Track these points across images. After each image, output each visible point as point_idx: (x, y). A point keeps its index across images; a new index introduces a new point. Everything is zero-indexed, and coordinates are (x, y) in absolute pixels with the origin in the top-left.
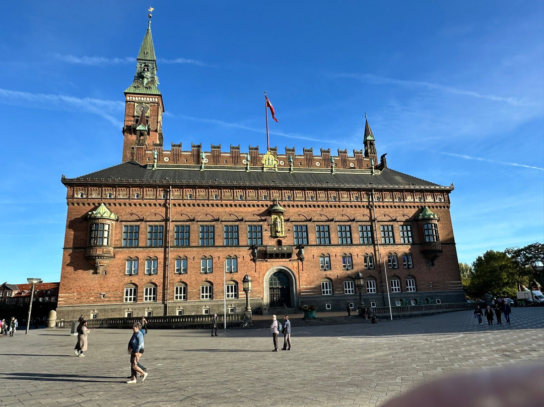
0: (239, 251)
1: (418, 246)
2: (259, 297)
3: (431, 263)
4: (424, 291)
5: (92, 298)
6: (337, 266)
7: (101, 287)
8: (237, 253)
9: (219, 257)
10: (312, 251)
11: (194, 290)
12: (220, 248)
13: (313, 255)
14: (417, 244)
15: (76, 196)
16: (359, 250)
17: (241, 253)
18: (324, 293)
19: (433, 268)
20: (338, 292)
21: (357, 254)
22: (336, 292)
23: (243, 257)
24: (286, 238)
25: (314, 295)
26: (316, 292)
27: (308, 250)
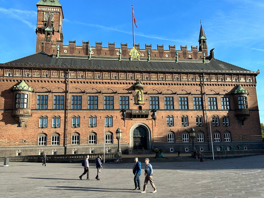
2: (126, 143)
3: (241, 123)
4: (236, 141)
6: (178, 123)
7: (23, 136)
8: (112, 114)
9: (101, 117)
10: (162, 114)
11: (85, 138)
12: (101, 111)
13: (162, 116)
14: (232, 110)
15: (5, 75)
17: (115, 114)
18: (169, 141)
19: (243, 126)
20: (178, 141)
21: (192, 116)
22: (177, 141)
23: (117, 117)
24: (145, 105)
25: (162, 142)
26: (164, 140)
27: (159, 113)
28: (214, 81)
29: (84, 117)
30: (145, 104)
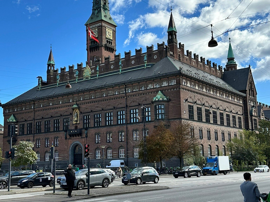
0: (60, 134)
2: (67, 160)
6: (104, 140)
8: (58, 135)
9: (52, 138)
10: (92, 131)
11: (43, 156)
12: (51, 133)
13: (92, 134)
16: (116, 128)
17: (60, 135)
18: (97, 158)
21: (115, 132)
23: (61, 137)
24: (80, 124)
27: (89, 131)
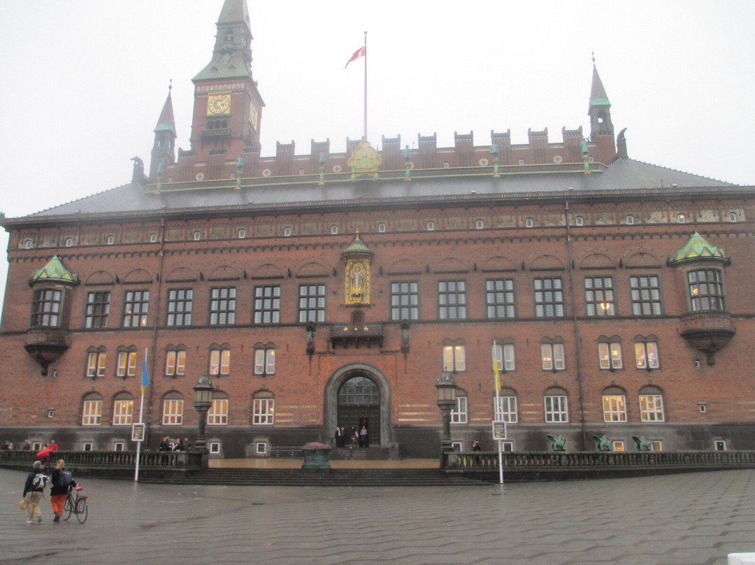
0: (280, 334)
1: (676, 320)
2: (313, 423)
3: (705, 360)
4: (684, 420)
5: (34, 416)
6: (481, 363)
7: (48, 398)
8: (275, 339)
9: (242, 346)
10: (428, 334)
12: (245, 330)
13: (429, 343)
14: (673, 317)
15: (20, 246)
17: (284, 338)
19: (710, 371)
20: (479, 419)
22: (475, 419)
23: (288, 345)
24: (373, 308)
25: (426, 423)
26: (431, 417)
27: (418, 332)
28: (603, 224)
29: (198, 347)
30: (374, 305)
